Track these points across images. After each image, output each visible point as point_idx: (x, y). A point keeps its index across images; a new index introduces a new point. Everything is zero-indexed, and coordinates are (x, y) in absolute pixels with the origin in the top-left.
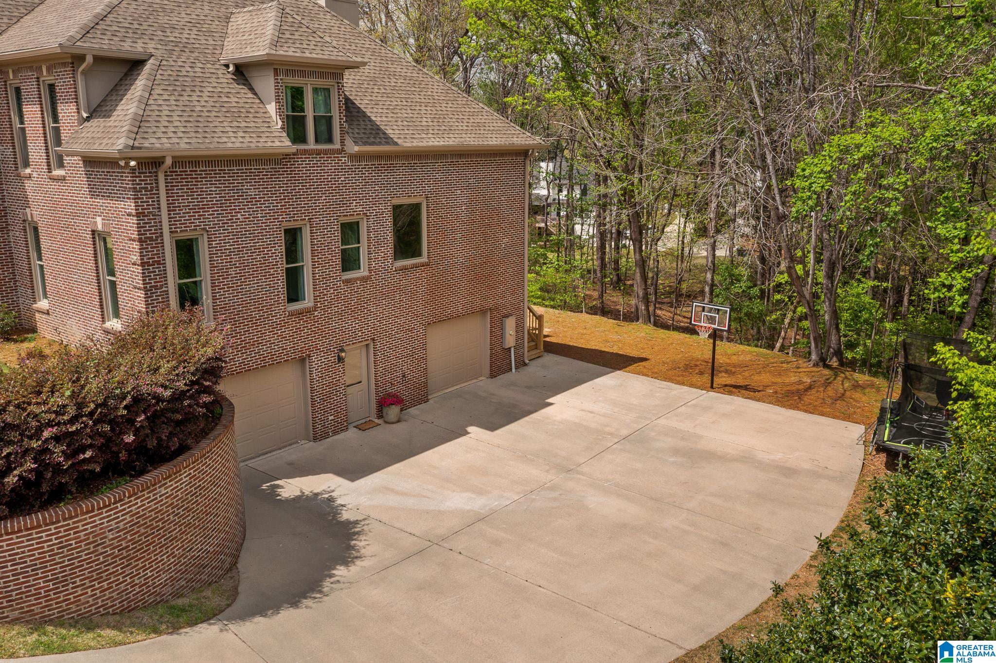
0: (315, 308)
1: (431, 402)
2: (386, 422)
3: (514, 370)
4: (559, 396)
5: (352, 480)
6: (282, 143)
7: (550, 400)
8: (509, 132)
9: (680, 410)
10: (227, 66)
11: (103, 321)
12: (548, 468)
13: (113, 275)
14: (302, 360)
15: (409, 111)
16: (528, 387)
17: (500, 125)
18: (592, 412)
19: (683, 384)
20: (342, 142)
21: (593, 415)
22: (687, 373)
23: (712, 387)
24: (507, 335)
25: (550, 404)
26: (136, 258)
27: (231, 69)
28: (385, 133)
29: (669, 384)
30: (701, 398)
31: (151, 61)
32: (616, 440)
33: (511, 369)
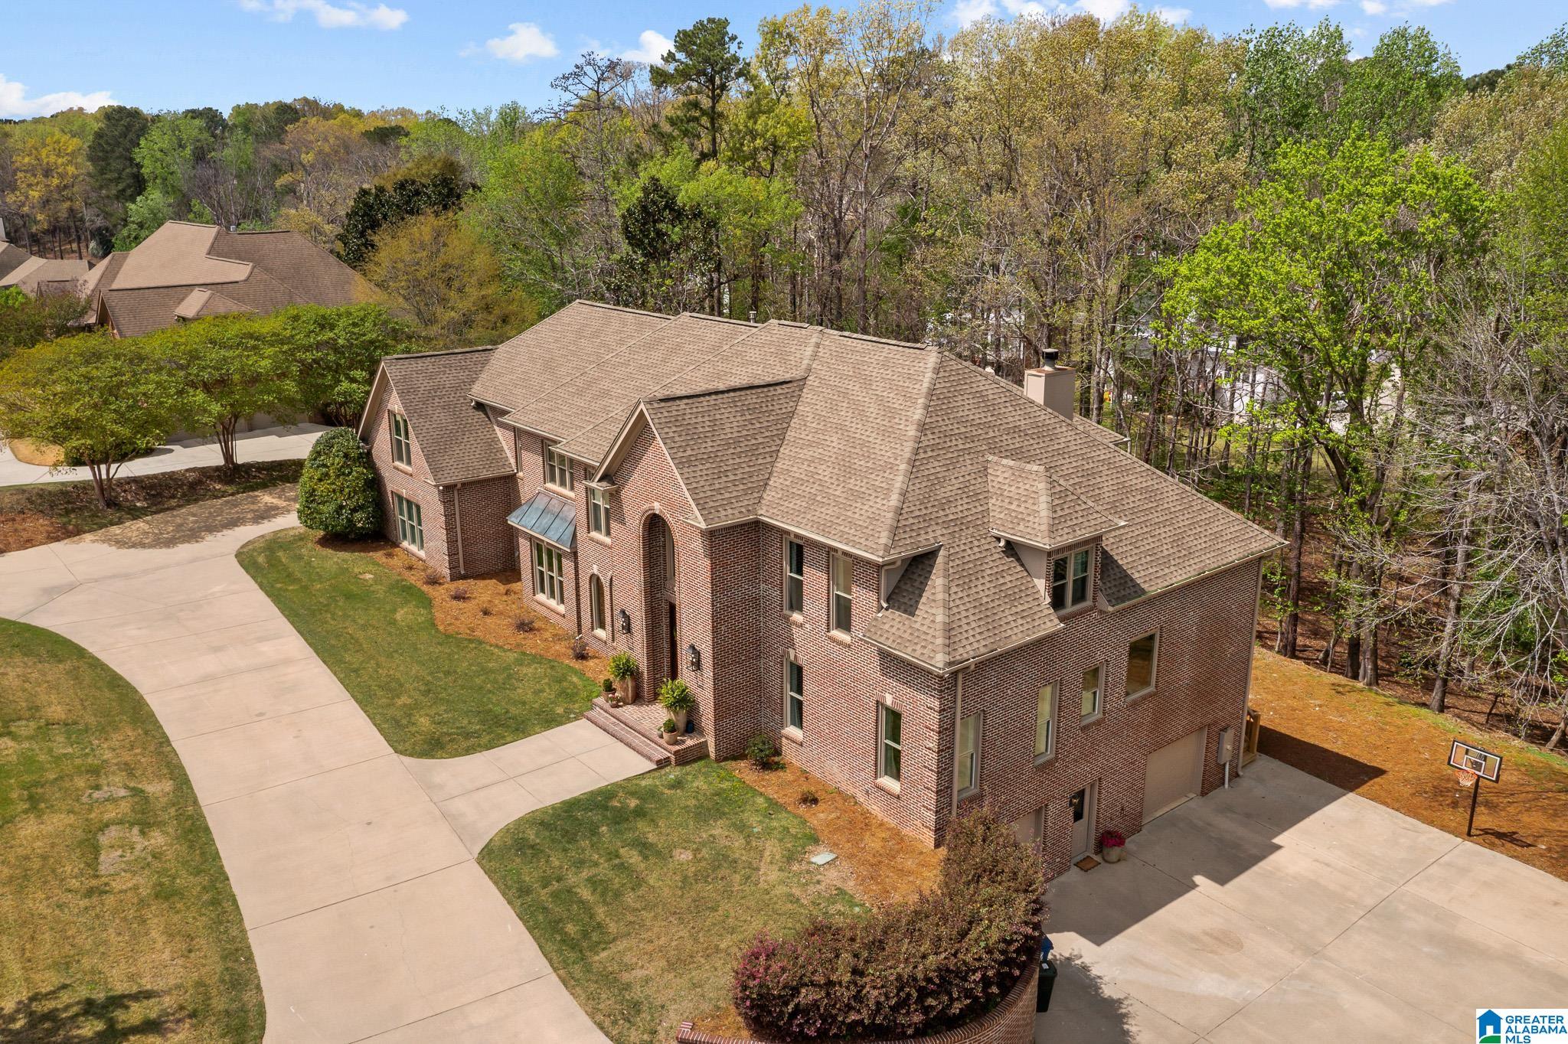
0: (1056, 759)
1: (1144, 831)
2: (1106, 861)
3: (1226, 786)
4: (1286, 834)
5: (1099, 944)
6: (1051, 624)
7: (1277, 841)
8: (1247, 536)
9: (1430, 870)
10: (998, 539)
11: (876, 778)
12: (1292, 947)
13: (897, 740)
14: (1038, 812)
15: (1151, 540)
16: (1248, 816)
17: (1237, 528)
18: (1327, 865)
19: (1431, 823)
20: (1094, 599)
21: (1329, 869)
22: (1436, 804)
23: (1469, 834)
24: (1224, 751)
25: (1278, 847)
26: (933, 745)
27: (1002, 544)
28: (1132, 580)
29: (1414, 821)
30: (1456, 851)
31: (942, 553)
32: (1362, 913)
33: (1223, 784)
